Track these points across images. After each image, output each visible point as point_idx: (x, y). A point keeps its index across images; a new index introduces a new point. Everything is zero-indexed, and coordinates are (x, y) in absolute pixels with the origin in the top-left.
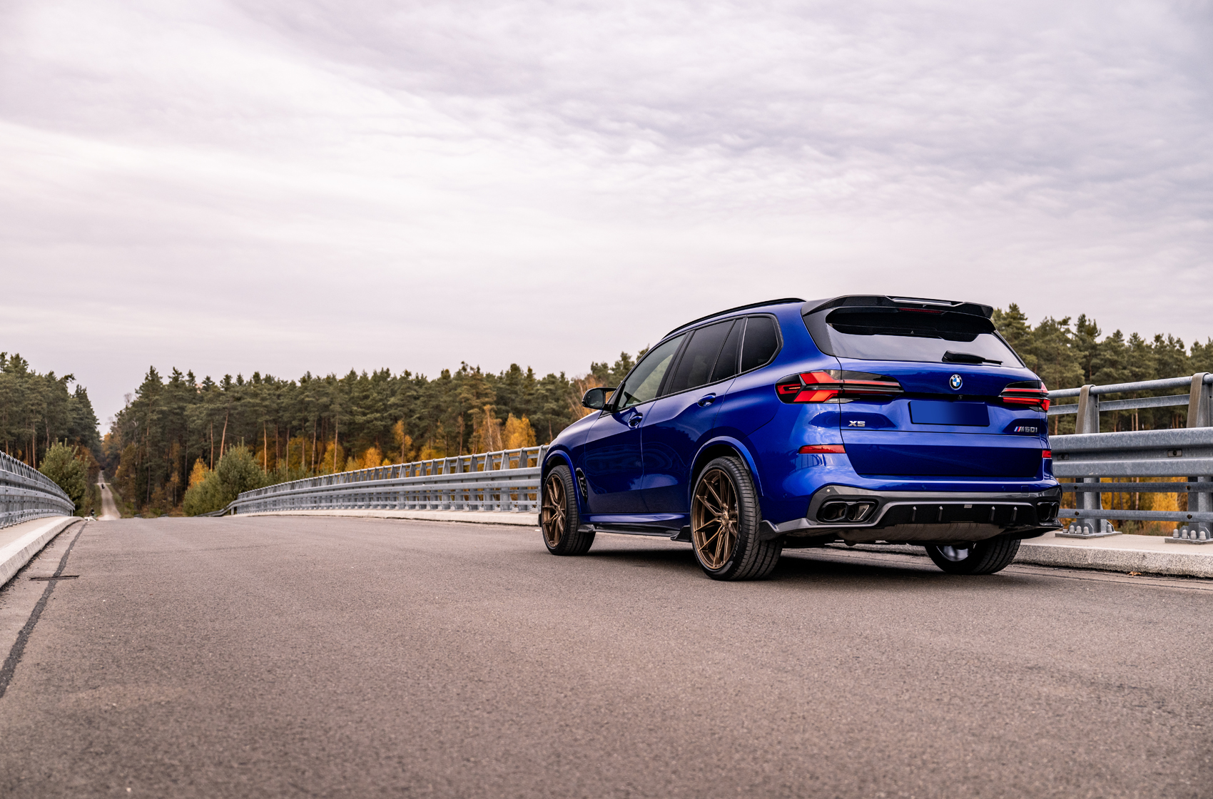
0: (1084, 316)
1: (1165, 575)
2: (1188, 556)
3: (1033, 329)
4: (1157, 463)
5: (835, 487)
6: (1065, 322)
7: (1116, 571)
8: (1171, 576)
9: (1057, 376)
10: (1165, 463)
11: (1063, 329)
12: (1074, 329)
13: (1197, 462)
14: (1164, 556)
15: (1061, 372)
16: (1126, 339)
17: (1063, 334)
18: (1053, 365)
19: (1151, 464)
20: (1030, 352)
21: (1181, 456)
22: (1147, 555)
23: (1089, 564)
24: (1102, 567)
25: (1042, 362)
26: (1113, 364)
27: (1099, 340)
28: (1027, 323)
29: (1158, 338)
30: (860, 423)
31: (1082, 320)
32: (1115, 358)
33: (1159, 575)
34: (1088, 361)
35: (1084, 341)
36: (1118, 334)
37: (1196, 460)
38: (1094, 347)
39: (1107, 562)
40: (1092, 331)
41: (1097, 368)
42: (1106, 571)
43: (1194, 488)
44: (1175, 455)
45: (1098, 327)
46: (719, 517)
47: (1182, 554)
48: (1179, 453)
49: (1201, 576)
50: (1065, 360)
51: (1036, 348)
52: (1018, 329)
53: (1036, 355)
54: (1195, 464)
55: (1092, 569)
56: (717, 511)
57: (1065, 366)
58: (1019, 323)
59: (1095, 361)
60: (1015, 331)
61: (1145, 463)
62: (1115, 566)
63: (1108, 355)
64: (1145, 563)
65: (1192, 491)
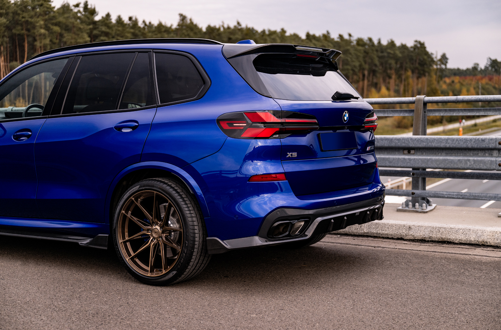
0: (87, 2)
1: (428, 241)
2: (445, 228)
3: (55, 9)
4: (399, 159)
5: (286, 210)
6: (77, 5)
7: (388, 238)
8: (433, 242)
9: (73, 41)
10: (404, 159)
11: (76, 10)
12: (81, 9)
13: (430, 159)
14: (426, 228)
15: (75, 39)
16: (114, 19)
17: (77, 13)
18: (71, 34)
19: (394, 159)
20: (56, 24)
21: (413, 154)
22: (413, 227)
23: (365, 233)
24: (376, 235)
25: (63, 32)
26: (107, 34)
27: (97, 18)
28: (53, 5)
29: (130, 19)
30: (295, 155)
31: (86, 5)
32: (108, 30)
33: (423, 241)
34: (91, 32)
35: (88, 18)
36: (108, 15)
37: (429, 158)
38: (95, 23)
39: (380, 232)
40: (93, 12)
41: (96, 37)
42: (379, 237)
43: (417, 174)
44: (409, 152)
45: (97, 10)
46: (148, 230)
47: (440, 226)
48: (412, 152)
49: (456, 242)
50: (78, 31)
51: (60, 22)
52: (48, 8)
53: (59, 26)
54: (428, 160)
55: (368, 236)
56: (145, 225)
57: (78, 35)
58: (48, 4)
59: (95, 32)
60: (45, 9)
61: (389, 158)
62: (387, 234)
63: (104, 29)
64: (411, 233)
65: (415, 176)
